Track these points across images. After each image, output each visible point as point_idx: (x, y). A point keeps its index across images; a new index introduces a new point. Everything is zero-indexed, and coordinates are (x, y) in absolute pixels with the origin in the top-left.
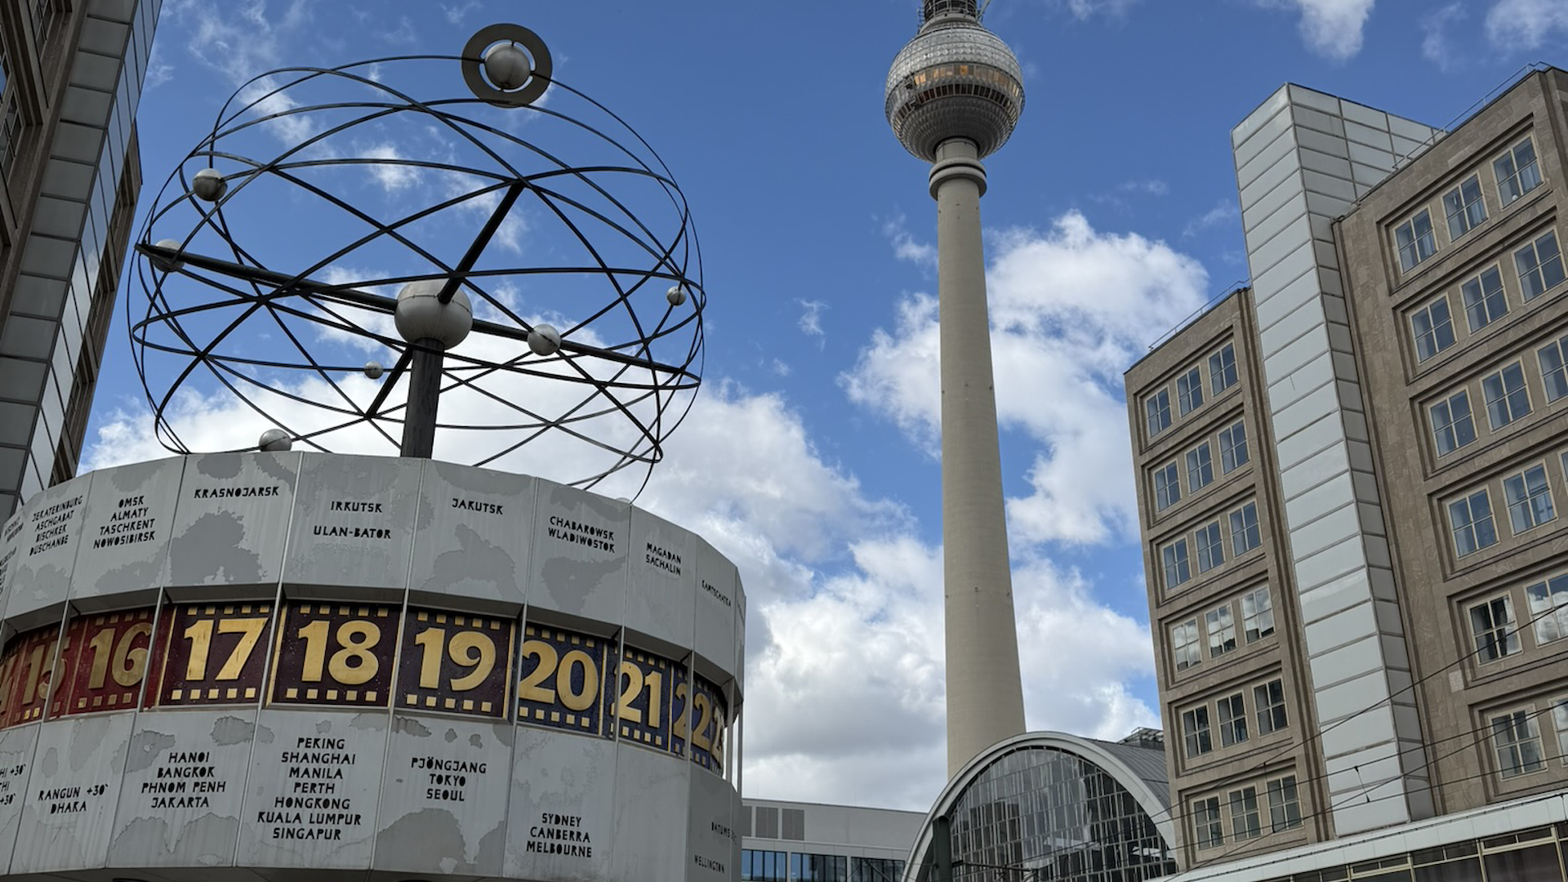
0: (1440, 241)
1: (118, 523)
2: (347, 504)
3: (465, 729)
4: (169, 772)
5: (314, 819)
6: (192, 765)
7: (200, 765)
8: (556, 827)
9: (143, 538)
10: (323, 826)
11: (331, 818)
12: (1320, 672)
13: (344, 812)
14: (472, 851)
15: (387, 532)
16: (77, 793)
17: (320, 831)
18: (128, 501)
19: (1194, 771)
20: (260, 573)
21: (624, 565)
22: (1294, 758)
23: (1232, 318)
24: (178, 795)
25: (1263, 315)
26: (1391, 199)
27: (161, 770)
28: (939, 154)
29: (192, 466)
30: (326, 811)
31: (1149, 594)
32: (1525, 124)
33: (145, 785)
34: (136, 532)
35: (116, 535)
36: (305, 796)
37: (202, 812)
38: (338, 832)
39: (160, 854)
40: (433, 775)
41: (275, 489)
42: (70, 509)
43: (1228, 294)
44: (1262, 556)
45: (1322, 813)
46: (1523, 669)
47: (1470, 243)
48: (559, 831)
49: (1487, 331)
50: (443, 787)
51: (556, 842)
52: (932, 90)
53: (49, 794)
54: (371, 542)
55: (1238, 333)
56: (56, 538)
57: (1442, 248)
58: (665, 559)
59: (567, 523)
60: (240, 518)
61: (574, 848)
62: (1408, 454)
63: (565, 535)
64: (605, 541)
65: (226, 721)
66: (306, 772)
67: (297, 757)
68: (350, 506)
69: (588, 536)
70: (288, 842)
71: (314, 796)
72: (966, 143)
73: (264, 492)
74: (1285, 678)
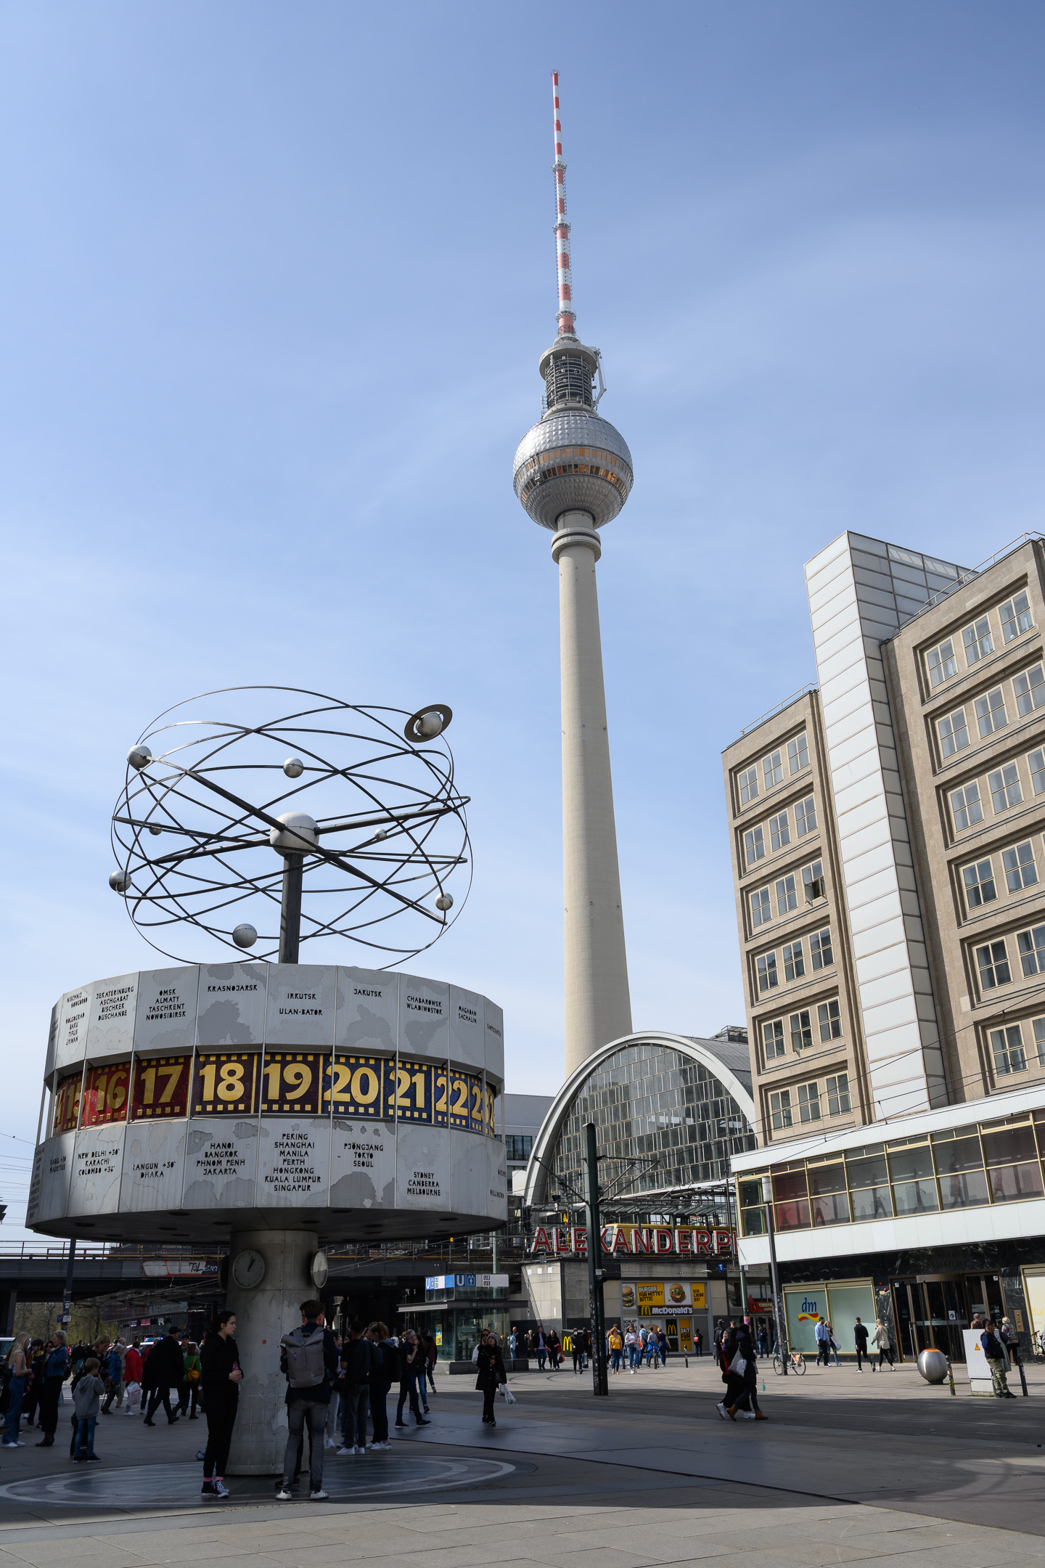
0: (960, 667)
1: (160, 1005)
2: (296, 995)
3: (370, 1126)
4: (211, 1154)
5: (296, 1180)
6: (224, 1150)
7: (229, 1150)
8: (421, 1179)
9: (178, 1015)
10: (300, 1184)
11: (304, 1179)
12: (866, 996)
13: (311, 1175)
14: (380, 1194)
15: (320, 1011)
16: (156, 1166)
17: (299, 1186)
18: (166, 992)
19: (771, 1070)
20: (252, 1037)
21: (448, 1022)
22: (846, 1061)
23: (804, 713)
24: (218, 1168)
25: (828, 715)
26: (924, 630)
27: (206, 1153)
28: (560, 523)
29: (204, 972)
30: (302, 1175)
31: (739, 932)
32: (1021, 582)
33: (199, 1162)
34: (173, 1011)
35: (160, 1012)
36: (290, 1167)
37: (234, 1176)
38: (309, 1186)
39: (211, 1201)
40: (356, 1153)
41: (255, 986)
42: (125, 994)
43: (801, 694)
44: (825, 904)
45: (866, 1104)
46: (1013, 995)
47: (981, 669)
48: (423, 1182)
49: (992, 738)
50: (362, 1160)
51: (422, 1188)
52: (554, 469)
53: (138, 1167)
54: (312, 1017)
55: (810, 726)
56: (118, 1011)
57: (961, 671)
58: (468, 1015)
59: (416, 1000)
60: (237, 1004)
61: (431, 1191)
62: (933, 829)
63: (416, 1007)
64: (437, 1008)
65: (241, 1126)
66: (289, 1153)
67: (283, 1145)
68: (298, 996)
69: (428, 1006)
70: (283, 1193)
71: (294, 1167)
72: (583, 515)
73: (249, 988)
74: (842, 999)
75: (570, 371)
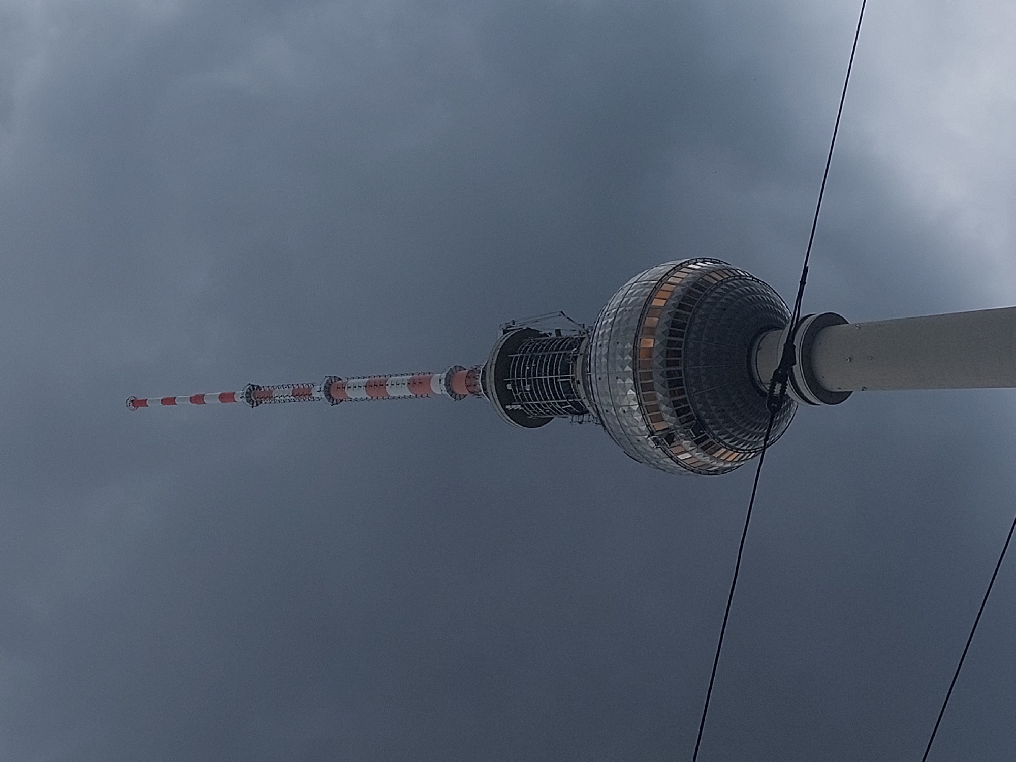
75: (529, 375)
